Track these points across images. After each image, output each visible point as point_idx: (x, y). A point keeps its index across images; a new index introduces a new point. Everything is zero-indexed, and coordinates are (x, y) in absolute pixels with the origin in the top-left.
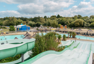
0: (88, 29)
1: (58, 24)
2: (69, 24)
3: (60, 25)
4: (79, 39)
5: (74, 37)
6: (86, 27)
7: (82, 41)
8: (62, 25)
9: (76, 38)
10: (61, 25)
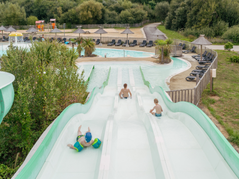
0: (115, 28)
1: (27, 16)
2: (62, 15)
3: (32, 18)
4: (106, 59)
5: (89, 54)
6: (110, 23)
7: (115, 62)
8: (40, 19)
9: (95, 56)
10: (36, 18)
